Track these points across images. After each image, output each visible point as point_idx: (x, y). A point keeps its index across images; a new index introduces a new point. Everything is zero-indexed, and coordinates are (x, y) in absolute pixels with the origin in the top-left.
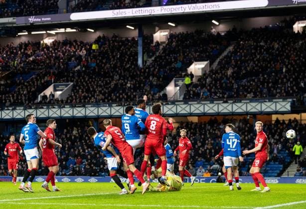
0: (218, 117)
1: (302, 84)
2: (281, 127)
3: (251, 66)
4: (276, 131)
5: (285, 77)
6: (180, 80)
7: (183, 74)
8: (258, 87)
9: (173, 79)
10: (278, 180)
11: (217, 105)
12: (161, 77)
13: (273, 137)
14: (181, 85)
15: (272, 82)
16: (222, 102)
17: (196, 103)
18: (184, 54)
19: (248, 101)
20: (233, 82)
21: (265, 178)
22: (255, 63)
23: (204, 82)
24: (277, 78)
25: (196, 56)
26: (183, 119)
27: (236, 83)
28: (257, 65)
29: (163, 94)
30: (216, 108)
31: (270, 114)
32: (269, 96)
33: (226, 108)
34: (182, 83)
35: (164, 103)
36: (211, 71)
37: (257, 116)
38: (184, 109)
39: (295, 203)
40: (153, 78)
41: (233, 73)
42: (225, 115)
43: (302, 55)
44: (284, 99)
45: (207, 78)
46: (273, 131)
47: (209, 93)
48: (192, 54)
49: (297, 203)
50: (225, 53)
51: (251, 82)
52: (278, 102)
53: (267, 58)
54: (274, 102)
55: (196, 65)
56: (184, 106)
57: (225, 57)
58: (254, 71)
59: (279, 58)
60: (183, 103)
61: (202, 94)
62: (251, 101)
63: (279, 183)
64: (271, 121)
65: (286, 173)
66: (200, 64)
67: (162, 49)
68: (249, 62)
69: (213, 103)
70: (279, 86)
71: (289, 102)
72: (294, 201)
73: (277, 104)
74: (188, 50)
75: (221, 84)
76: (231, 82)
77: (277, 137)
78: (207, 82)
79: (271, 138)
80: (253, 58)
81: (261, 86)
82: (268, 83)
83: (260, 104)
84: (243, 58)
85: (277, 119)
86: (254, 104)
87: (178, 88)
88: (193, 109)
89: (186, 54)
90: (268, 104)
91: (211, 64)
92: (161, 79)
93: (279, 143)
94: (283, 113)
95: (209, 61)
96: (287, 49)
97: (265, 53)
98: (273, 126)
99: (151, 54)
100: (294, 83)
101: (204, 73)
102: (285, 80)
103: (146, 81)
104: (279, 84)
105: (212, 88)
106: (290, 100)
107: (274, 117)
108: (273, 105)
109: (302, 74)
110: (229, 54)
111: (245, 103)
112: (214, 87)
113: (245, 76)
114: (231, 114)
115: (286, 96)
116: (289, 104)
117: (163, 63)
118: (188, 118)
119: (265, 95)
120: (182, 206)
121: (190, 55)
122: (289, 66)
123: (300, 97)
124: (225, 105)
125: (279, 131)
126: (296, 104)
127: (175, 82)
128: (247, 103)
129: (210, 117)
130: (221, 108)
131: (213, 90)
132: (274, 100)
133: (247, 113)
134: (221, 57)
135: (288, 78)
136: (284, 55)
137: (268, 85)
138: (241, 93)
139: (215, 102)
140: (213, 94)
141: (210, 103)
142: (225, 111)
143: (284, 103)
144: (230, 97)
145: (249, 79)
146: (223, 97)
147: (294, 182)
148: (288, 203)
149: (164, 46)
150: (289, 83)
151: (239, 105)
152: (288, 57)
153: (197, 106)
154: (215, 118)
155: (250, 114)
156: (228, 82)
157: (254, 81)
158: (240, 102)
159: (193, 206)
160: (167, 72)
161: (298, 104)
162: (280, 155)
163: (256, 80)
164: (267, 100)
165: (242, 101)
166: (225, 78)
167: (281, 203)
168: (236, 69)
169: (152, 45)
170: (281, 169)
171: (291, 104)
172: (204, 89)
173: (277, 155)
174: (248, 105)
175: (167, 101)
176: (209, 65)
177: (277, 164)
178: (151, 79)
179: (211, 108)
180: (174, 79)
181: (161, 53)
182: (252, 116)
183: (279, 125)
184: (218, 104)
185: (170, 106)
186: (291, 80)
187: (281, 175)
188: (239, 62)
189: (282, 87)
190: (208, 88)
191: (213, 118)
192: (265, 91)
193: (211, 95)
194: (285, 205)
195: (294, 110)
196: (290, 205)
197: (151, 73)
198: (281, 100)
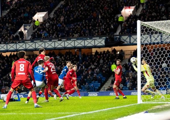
0: (55, 51)
1: (112, 26)
2: (99, 57)
3: (77, 14)
4: (95, 60)
5: (101, 22)
6: (28, 25)
7: (30, 21)
8: (82, 29)
9: (22, 25)
10: (98, 93)
11: (54, 43)
12: (14, 24)
13: (93, 64)
14: (28, 29)
15: (91, 25)
16: (57, 40)
17: (39, 41)
18: (30, 7)
19: (75, 39)
20: (65, 26)
21: (88, 93)
22: (79, 13)
23: (45, 27)
24: (95, 23)
25: (39, 8)
26: (30, 53)
27: (67, 27)
28: (81, 14)
29: (16, 36)
30: (53, 45)
31: (91, 48)
32: (90, 35)
33: (60, 44)
34: (29, 27)
35: (17, 42)
36: (49, 18)
37: (82, 49)
38: (31, 46)
39: (109, 109)
40: (9, 24)
41: (64, 19)
42: (60, 49)
43: (112, 6)
44: (100, 37)
45: (46, 23)
46: (93, 60)
47: (48, 34)
48: (35, 7)
49: (111, 108)
50: (59, 6)
51: (77, 26)
52: (96, 39)
53: (88, 9)
54: (93, 39)
55: (39, 14)
56: (31, 44)
57: (59, 8)
58: (79, 18)
59: (96, 9)
60: (30, 41)
61: (43, 35)
62: (78, 39)
63: (98, 96)
64: (92, 52)
65: (103, 88)
66: (42, 14)
67: (14, 4)
68: (76, 12)
69: (51, 41)
70: (97, 28)
71: (104, 39)
72: (108, 108)
73: (96, 41)
74: (32, 4)
75: (56, 28)
76: (63, 26)
77: (95, 64)
78: (47, 26)
79: (92, 65)
80: (78, 9)
81: (84, 28)
82: (89, 26)
83: (83, 41)
84: (72, 9)
85: (97, 51)
86: (79, 41)
87: (26, 31)
88: (37, 45)
89: (32, 7)
90: (89, 41)
91: (49, 14)
92: (14, 25)
93: (97, 68)
94: (100, 47)
95: (47, 12)
96: (101, 2)
97: (86, 5)
98: (93, 56)
99: (7, 7)
100: (107, 26)
101: (44, 20)
102: (101, 24)
103: (4, 26)
104: (97, 27)
105: (50, 30)
106: (105, 38)
107: (94, 50)
108: (92, 41)
109: (112, 19)
110: (62, 7)
111: (73, 40)
112: (51, 30)
113: (73, 22)
114: (64, 48)
115: (101, 35)
116: (104, 41)
117: (16, 14)
118: (34, 52)
119: (86, 35)
120: (31, 114)
121: (34, 7)
122: (103, 14)
123: (111, 35)
124: (60, 42)
125: (97, 59)
126: (109, 40)
127: (24, 27)
128: (74, 41)
129: (49, 51)
130: (57, 45)
131: (51, 32)
132: (93, 38)
133: (75, 48)
134: (56, 9)
135: (103, 22)
136: (99, 7)
137: (89, 28)
138: (70, 34)
139: (52, 40)
140: (51, 35)
141: (49, 41)
142: (60, 46)
143: (100, 40)
144: (63, 37)
145: (75, 24)
146: (58, 37)
147: (108, 95)
148: (104, 109)
149: (15, 2)
150: (103, 25)
151: (69, 42)
152: (102, 8)
153: (40, 43)
154: (53, 51)
155: (77, 49)
156: (61, 26)
157: (79, 25)
158: (70, 40)
159: (38, 113)
160: (18, 20)
161: (110, 41)
162: (98, 76)
163: (80, 25)
164: (89, 38)
165: (72, 39)
166: (59, 23)
167: (100, 109)
168: (66, 17)
169: (7, 1)
170: (99, 86)
171: (105, 40)
172: (45, 31)
173: (96, 77)
174: (75, 41)
175: (19, 40)
176: (47, 14)
177: (96, 83)
178: (7, 25)
179: (50, 45)
180: (24, 24)
181: (14, 6)
182: (78, 50)
183: (97, 56)
184: (55, 41)
185: (21, 44)
186: (105, 23)
187: (100, 90)
188: (68, 12)
189: (99, 29)
190: (47, 30)
191: (52, 52)
192: (87, 32)
193: (50, 35)
194: (102, 110)
195: (107, 45)
196: (106, 111)
197: (7, 21)
198: (98, 38)
